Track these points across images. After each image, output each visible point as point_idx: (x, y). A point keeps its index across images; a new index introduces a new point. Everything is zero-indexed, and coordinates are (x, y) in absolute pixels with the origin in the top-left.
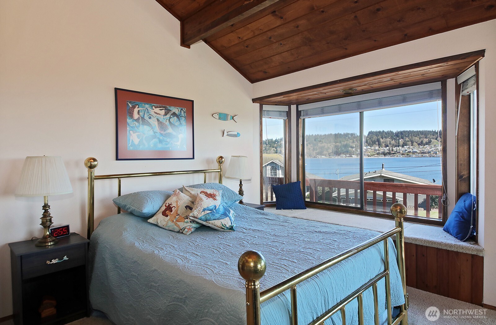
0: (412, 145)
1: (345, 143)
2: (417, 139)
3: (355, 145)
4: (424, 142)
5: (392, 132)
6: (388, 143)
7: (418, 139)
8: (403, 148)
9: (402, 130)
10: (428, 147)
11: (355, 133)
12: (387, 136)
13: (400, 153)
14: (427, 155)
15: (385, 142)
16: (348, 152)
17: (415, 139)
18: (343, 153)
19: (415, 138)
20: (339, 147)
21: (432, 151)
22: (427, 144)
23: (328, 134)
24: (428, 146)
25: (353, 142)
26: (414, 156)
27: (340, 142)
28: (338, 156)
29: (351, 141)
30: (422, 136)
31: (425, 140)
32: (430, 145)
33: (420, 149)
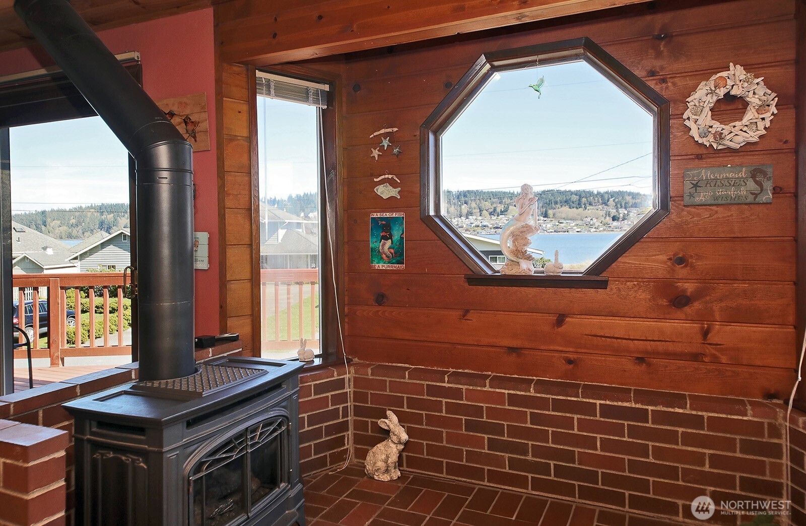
2: (487, 205)
4: (498, 210)
13: (462, 227)
17: (485, 205)
19: (485, 202)
22: (502, 213)
24: (503, 216)
30: (494, 200)
31: (500, 208)
32: (506, 214)
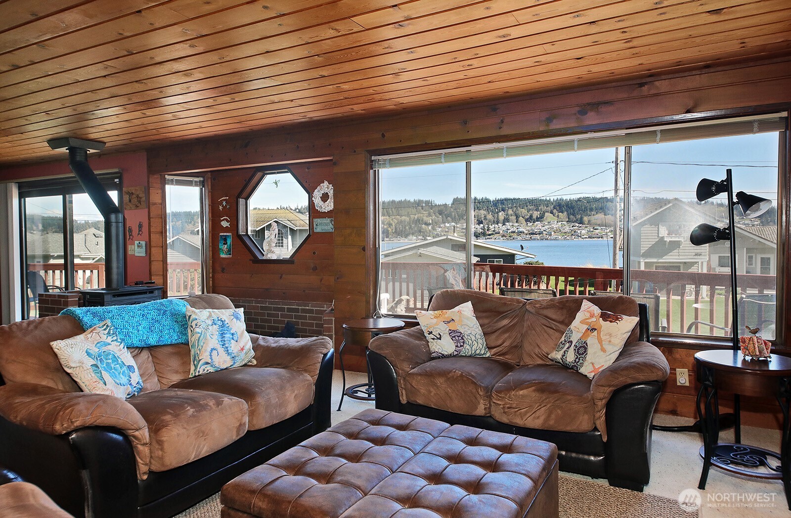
0: (517, 222)
1: (416, 217)
2: (523, 211)
3: (432, 220)
4: (534, 217)
5: (488, 201)
6: (483, 216)
7: (526, 211)
8: (504, 226)
9: (503, 197)
10: (539, 225)
11: (433, 201)
12: (480, 206)
14: (538, 237)
15: (478, 216)
16: (420, 231)
17: (521, 212)
18: (413, 234)
19: (521, 210)
20: (406, 223)
21: (545, 231)
22: (538, 219)
23: (388, 200)
24: (539, 222)
25: (430, 215)
26: (519, 238)
27: (408, 215)
28: (404, 238)
29: (426, 213)
30: (531, 207)
31: (536, 214)
32: (542, 221)
33: (528, 228)
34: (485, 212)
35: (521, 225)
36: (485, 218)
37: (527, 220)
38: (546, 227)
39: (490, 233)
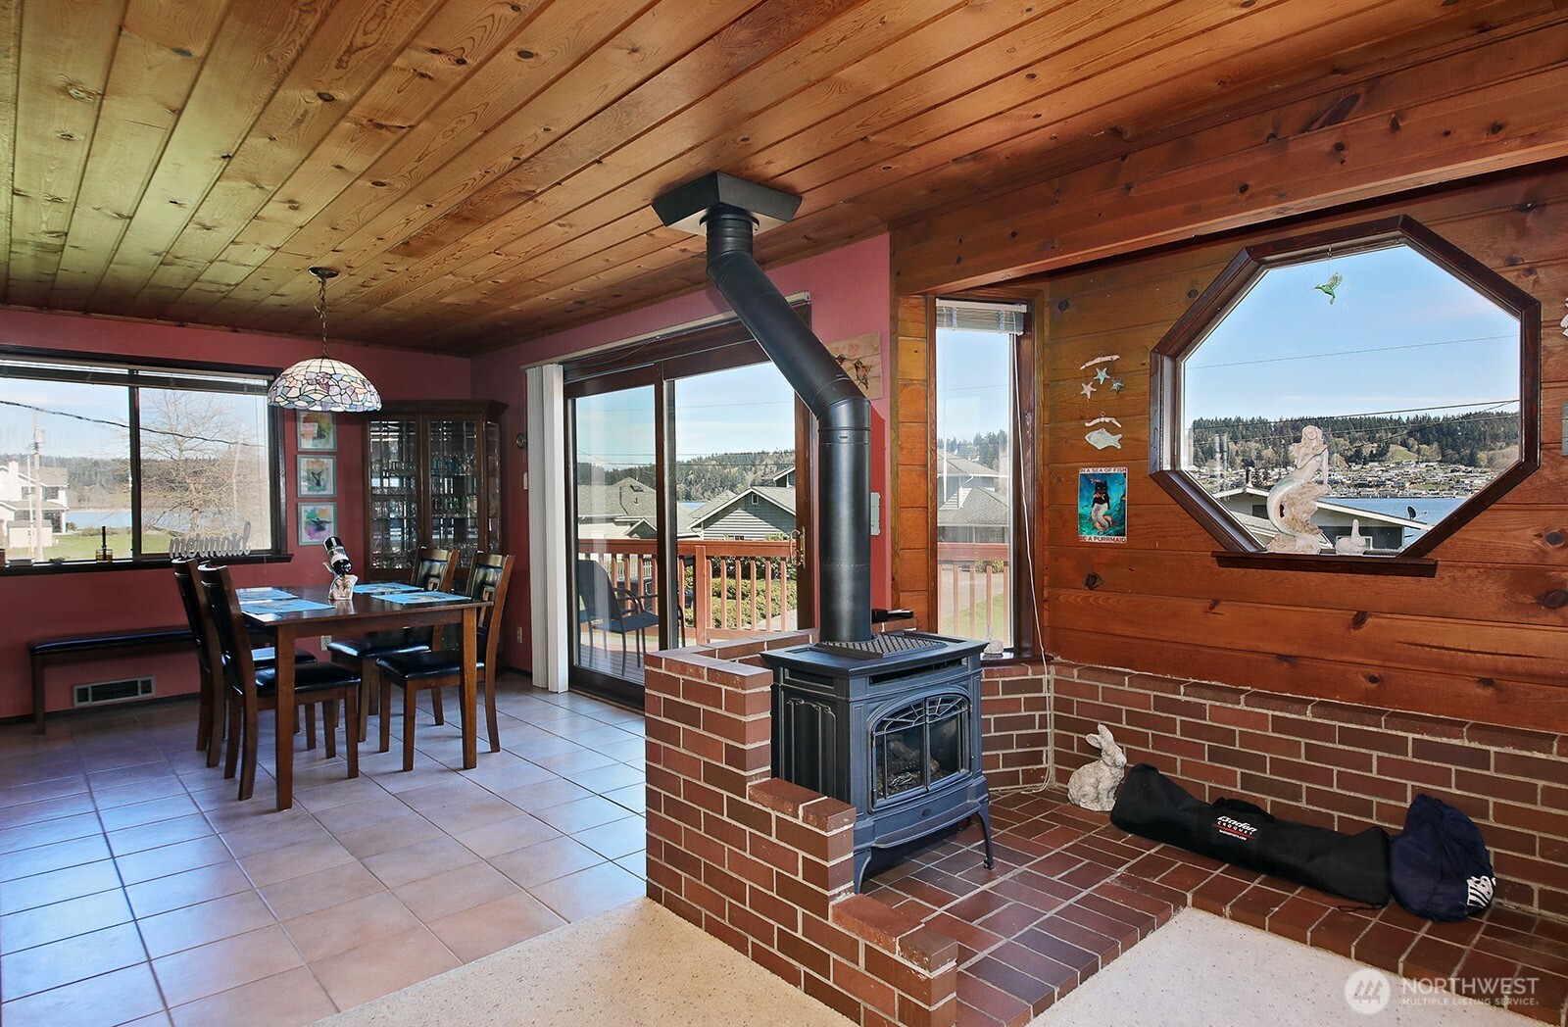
4: (1366, 452)
5: (1264, 423)
6: (1254, 455)
7: (1347, 443)
10: (1377, 469)
12: (1249, 433)
14: (1375, 491)
15: (1244, 452)
19: (1337, 439)
21: (1389, 480)
22: (1373, 458)
24: (1376, 464)
30: (1357, 435)
31: (1369, 448)
32: (1383, 461)
33: (1352, 475)
34: (1258, 445)
35: (1337, 469)
36: (1259, 457)
37: (1348, 460)
38: (1392, 473)
39: (1269, 483)
